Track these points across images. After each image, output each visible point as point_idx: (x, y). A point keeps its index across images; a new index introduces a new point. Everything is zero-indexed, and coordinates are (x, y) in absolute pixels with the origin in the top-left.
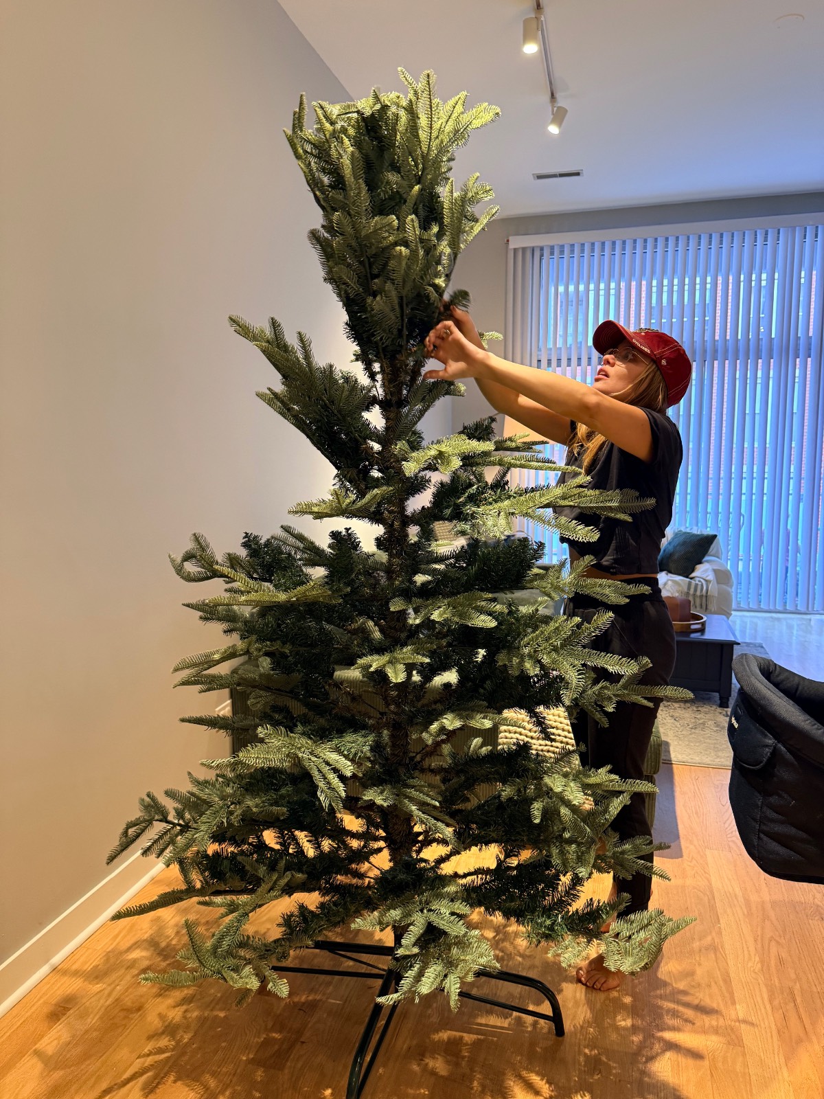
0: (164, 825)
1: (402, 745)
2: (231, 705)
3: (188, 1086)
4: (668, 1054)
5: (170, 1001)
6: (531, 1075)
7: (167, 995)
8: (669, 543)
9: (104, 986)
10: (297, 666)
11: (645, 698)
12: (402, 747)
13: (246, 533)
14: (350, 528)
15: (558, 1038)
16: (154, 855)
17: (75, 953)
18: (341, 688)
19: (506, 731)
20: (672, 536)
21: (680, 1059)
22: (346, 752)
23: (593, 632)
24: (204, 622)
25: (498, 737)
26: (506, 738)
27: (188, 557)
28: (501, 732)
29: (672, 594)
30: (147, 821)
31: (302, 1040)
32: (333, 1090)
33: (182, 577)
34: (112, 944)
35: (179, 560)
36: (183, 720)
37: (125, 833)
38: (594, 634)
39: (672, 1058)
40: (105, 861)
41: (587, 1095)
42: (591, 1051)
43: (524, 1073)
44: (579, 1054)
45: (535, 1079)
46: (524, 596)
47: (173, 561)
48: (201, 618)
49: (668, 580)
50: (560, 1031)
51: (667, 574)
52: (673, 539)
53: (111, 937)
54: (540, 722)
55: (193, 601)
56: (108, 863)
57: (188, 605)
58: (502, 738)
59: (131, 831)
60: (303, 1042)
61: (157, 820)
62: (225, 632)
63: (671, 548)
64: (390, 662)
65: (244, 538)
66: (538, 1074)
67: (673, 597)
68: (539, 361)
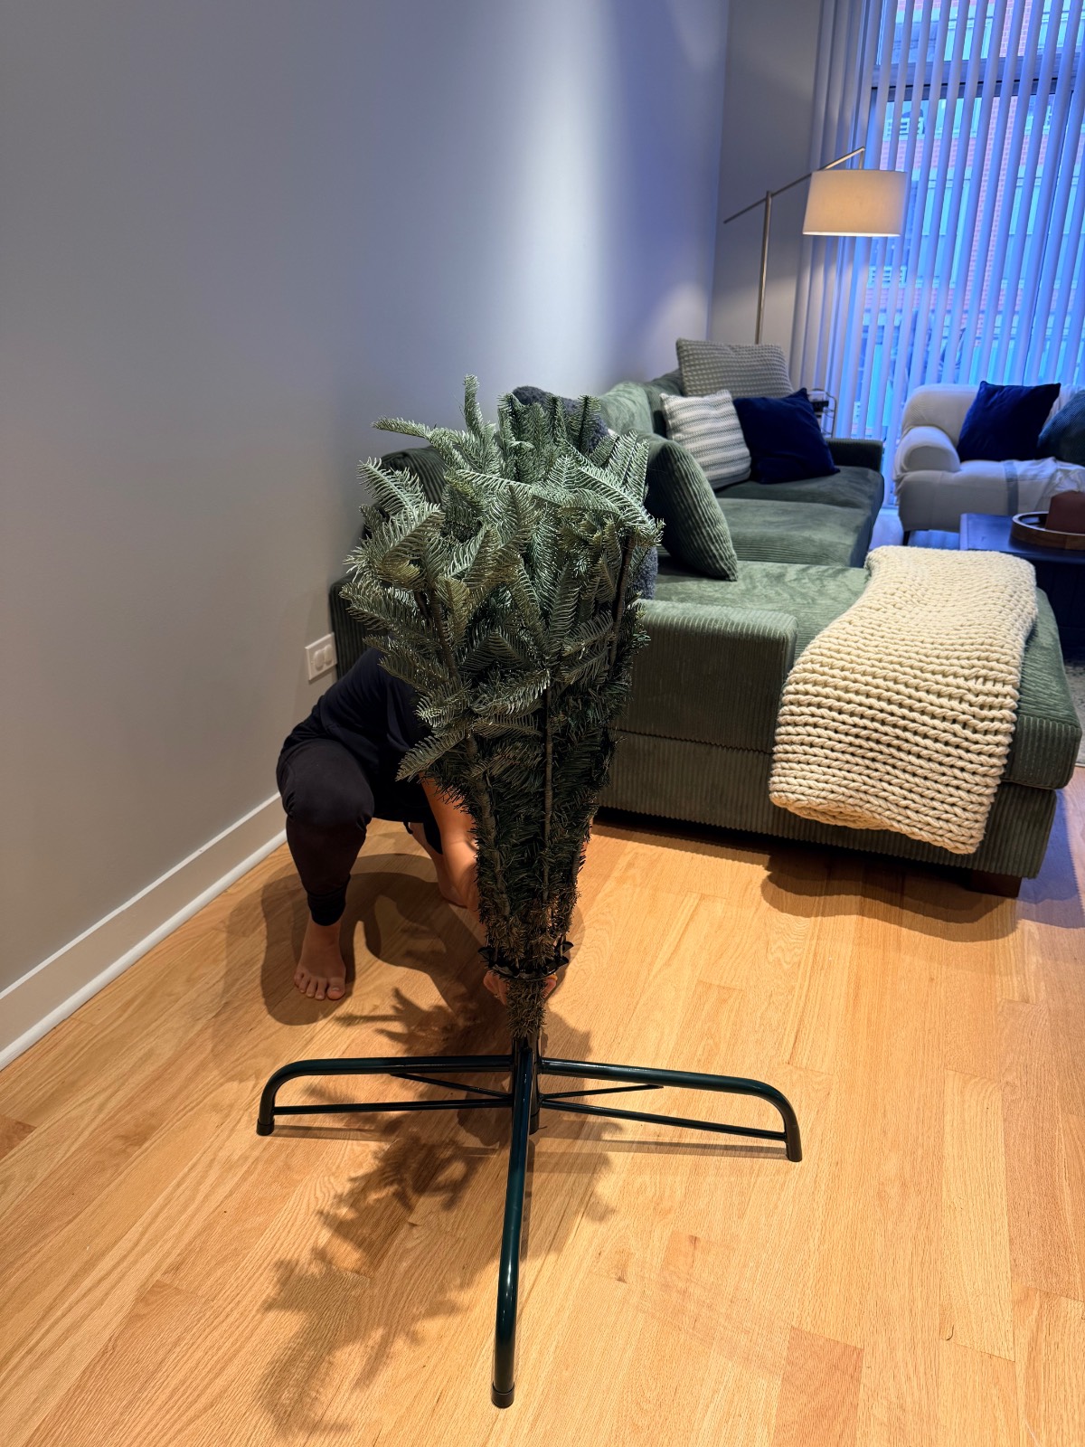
2: (333, 641)
8: (1065, 411)
17: (58, 1028)
19: (792, 704)
20: (1069, 400)
25: (777, 712)
26: (792, 714)
28: (783, 705)
29: (1079, 487)
31: (411, 1220)
34: (120, 1016)
46: (822, 489)
49: (1057, 471)
51: (1055, 461)
52: (1071, 404)
53: (120, 1005)
58: (784, 715)
60: (413, 1225)
63: (1066, 419)
67: (1079, 492)
68: (874, 89)
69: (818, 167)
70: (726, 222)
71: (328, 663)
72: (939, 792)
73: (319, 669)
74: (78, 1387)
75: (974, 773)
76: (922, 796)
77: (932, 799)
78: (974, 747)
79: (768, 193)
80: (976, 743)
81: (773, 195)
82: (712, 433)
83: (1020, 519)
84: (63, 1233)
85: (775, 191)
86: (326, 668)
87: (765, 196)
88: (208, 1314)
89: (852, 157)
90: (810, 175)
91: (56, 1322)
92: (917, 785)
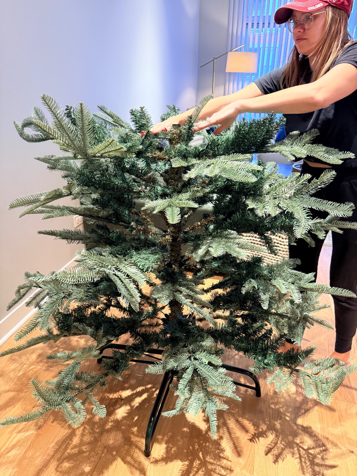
0: (39, 289)
1: (177, 250)
3: (60, 424)
4: (316, 408)
5: (53, 374)
6: (244, 420)
7: (51, 370)
9: (18, 365)
10: (109, 203)
11: (339, 229)
12: (177, 251)
13: (67, 106)
14: (144, 107)
15: (257, 398)
16: (33, 306)
18: (139, 215)
21: (323, 411)
22: (141, 267)
23: (320, 185)
24: (51, 171)
27: (28, 124)
30: (29, 287)
32: (138, 428)
33: (24, 138)
35: (20, 125)
36: (40, 233)
37: (18, 291)
38: (319, 187)
39: (318, 410)
40: (6, 309)
41: (274, 432)
42: (275, 406)
43: (240, 419)
44: (270, 409)
45: (246, 423)
47: (16, 126)
48: (48, 167)
50: (258, 394)
54: (268, 242)
55: (42, 156)
56: (8, 310)
57: (39, 159)
59: (22, 290)
61: (35, 286)
62: (63, 177)
64: (170, 206)
65: (66, 110)
66: (247, 419)
68: (247, 24)
69: (230, 50)
70: (201, 67)
71: (81, 222)
72: (273, 257)
73: (78, 224)
74: (23, 457)
75: (283, 251)
76: (268, 259)
77: (271, 259)
78: (282, 243)
79: (214, 58)
80: (283, 242)
81: (216, 59)
82: (199, 139)
83: (295, 166)
84: (12, 411)
85: (216, 57)
86: (80, 223)
87: (213, 59)
88: (61, 432)
89: (241, 48)
90: (227, 53)
91: (14, 438)
92: (267, 255)
